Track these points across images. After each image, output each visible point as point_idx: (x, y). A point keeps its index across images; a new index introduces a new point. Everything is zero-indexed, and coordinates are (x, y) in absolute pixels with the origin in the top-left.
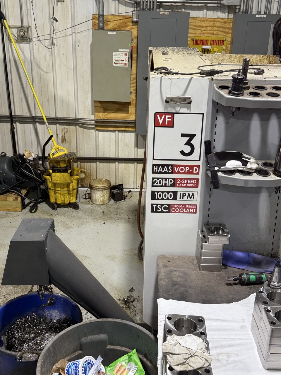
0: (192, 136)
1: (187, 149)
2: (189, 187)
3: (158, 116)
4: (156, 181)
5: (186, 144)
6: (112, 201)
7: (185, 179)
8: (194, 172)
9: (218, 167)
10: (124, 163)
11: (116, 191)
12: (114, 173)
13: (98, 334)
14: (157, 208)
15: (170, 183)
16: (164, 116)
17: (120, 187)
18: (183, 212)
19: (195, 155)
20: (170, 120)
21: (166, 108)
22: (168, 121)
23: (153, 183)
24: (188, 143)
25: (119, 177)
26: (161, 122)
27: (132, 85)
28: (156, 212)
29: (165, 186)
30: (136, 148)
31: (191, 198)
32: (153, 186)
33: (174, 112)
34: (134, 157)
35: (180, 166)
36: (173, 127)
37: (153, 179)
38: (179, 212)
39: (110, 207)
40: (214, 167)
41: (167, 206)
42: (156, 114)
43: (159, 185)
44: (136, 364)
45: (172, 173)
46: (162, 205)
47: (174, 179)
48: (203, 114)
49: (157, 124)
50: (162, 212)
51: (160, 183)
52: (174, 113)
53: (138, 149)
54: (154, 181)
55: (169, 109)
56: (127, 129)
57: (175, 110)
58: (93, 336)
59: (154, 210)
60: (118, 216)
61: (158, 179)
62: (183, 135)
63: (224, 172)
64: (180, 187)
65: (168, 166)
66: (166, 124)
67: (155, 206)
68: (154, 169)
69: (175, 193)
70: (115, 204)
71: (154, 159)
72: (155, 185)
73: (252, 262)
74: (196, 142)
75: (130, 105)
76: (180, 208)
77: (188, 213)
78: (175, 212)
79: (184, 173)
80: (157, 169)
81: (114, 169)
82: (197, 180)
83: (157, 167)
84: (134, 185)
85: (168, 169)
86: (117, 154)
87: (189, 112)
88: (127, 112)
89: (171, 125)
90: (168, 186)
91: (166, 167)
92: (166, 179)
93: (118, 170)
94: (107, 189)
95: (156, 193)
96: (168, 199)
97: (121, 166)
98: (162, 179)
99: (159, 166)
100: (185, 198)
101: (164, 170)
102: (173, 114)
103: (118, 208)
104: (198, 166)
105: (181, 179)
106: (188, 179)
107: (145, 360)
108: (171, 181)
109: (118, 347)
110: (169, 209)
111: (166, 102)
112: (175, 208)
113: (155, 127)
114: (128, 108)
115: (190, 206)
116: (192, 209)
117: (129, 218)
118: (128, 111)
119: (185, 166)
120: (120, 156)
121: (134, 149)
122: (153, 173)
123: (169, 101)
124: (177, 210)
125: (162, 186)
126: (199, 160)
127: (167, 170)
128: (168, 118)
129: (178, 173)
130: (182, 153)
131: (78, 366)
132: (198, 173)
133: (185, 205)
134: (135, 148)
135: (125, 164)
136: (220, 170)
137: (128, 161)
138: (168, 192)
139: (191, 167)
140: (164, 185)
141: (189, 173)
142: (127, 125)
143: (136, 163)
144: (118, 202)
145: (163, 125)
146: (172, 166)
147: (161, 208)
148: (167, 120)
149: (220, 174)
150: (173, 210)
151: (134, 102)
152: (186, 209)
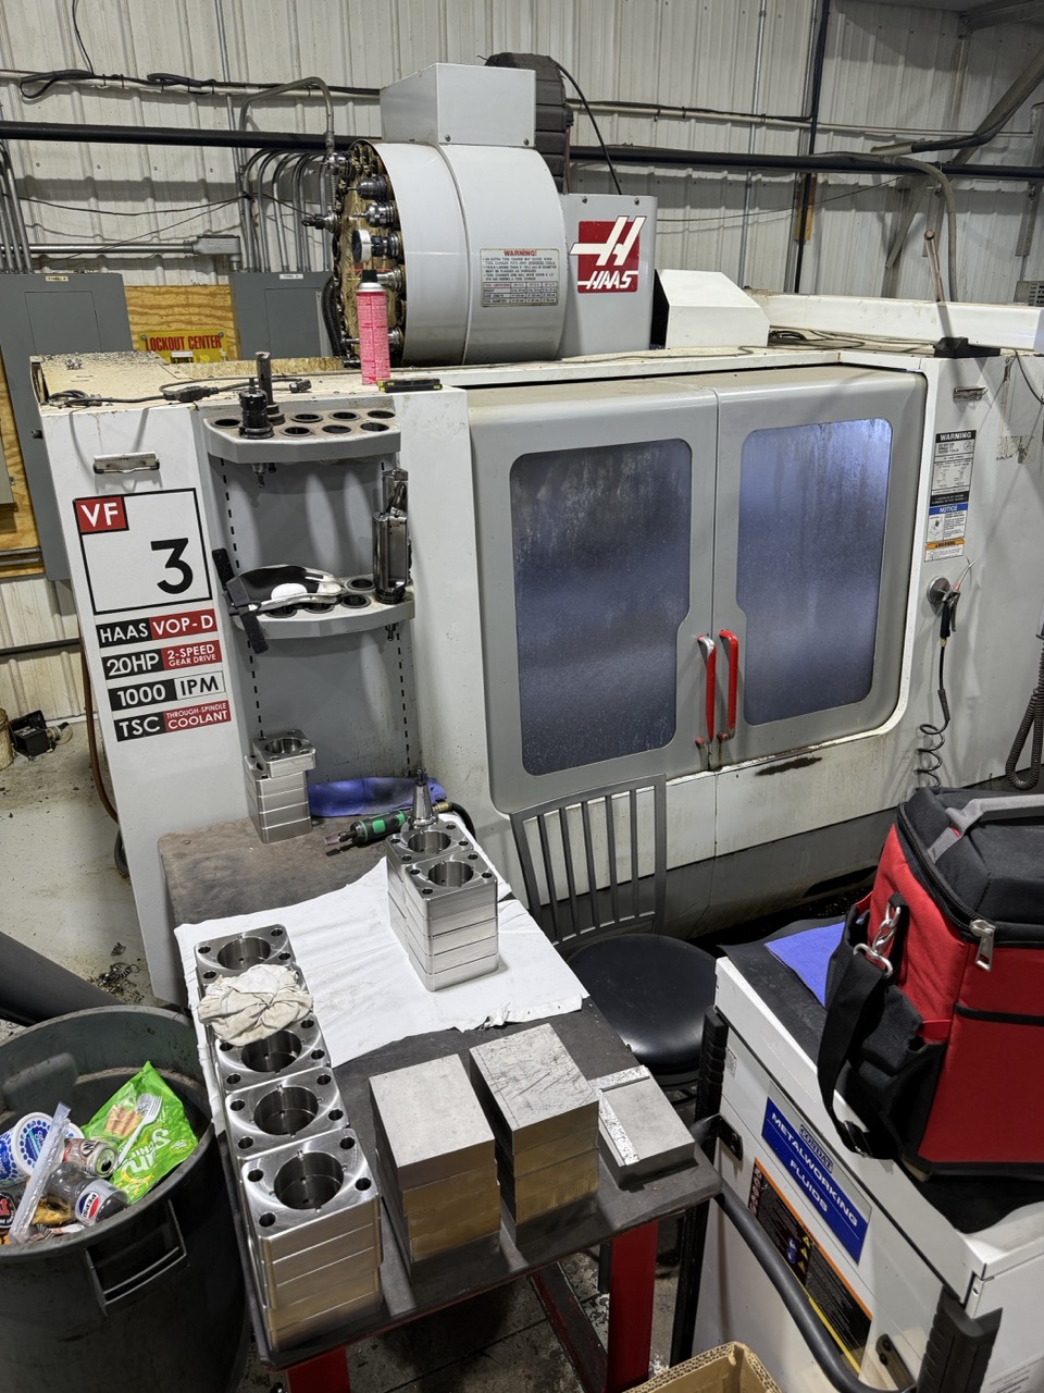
0: (179, 545)
1: (175, 577)
2: (199, 663)
3: (84, 507)
4: (113, 664)
5: (168, 566)
6: (22, 759)
7: (185, 647)
8: (204, 627)
9: (256, 604)
10: (33, 658)
11: (25, 732)
12: (12, 689)
13: (46, 1058)
14: (130, 728)
15: (149, 663)
16: (97, 506)
17: (36, 719)
18: (199, 725)
19: (198, 588)
20: (115, 512)
21: (98, 486)
22: (111, 516)
23: (107, 670)
24: (174, 562)
25: (27, 696)
26: (93, 520)
27: (9, 462)
28: (132, 736)
29: (141, 671)
30: (57, 616)
31: (209, 689)
32: (108, 677)
33: (123, 493)
34: (57, 636)
35: (166, 618)
36: (127, 529)
37: (105, 660)
38: (189, 727)
39: (19, 774)
40: (247, 605)
41: (156, 719)
42: (77, 503)
43: (123, 671)
44: (157, 1092)
45: (149, 638)
46: (142, 718)
47: (158, 652)
48: (194, 490)
49: (84, 528)
50: (146, 733)
51: (126, 668)
52: (122, 496)
53: (64, 618)
54: (109, 665)
55: (108, 486)
56: (23, 572)
57: (125, 490)
58: (33, 1068)
59: (126, 735)
60: (45, 790)
61: (118, 658)
62: (157, 546)
63: (272, 612)
64: (176, 667)
65: (136, 623)
66: (109, 523)
67: (124, 724)
68: (103, 636)
69: (169, 684)
70: (31, 762)
71: (96, 613)
72: (112, 673)
73: (372, 795)
74: (191, 556)
75: (17, 511)
76: (188, 717)
77: (210, 723)
78: (179, 729)
79: (181, 633)
80: (109, 634)
81: (9, 678)
82: (216, 643)
83: (109, 630)
84: (72, 707)
85: (139, 632)
86: (7, 638)
87: (158, 489)
88: (12, 529)
89: (121, 524)
90: (148, 671)
91: (131, 627)
92: (138, 655)
93: (20, 679)
95: (121, 693)
96: (154, 701)
97: (26, 666)
98: (129, 656)
99: (112, 626)
100: (196, 690)
101: (129, 635)
102: (120, 499)
103: (39, 772)
104: (211, 613)
105: (176, 649)
106: (192, 646)
107: (176, 1077)
108: (152, 658)
109: (105, 1072)
110: (161, 724)
111: (96, 471)
112: (178, 719)
113: (81, 534)
114: (13, 518)
115: (213, 708)
116: (217, 712)
117: (76, 789)
118: (15, 527)
119: (178, 617)
120: (18, 643)
121: (51, 619)
122: (102, 645)
123: (102, 469)
124: (183, 723)
125: (132, 673)
126: (211, 598)
127: (135, 634)
128: (111, 509)
129: (166, 635)
130: (164, 586)
131: (8, 1146)
132: (214, 628)
133: (199, 707)
134: (52, 615)
135: (36, 661)
136: (261, 609)
137: (41, 652)
138: (151, 685)
139: (195, 616)
140: (136, 670)
141: (190, 631)
142: (19, 562)
143: (64, 654)
144: (38, 757)
145: (102, 528)
146: (146, 621)
147: (141, 725)
148: (108, 514)
149: (262, 618)
150: (173, 724)
151: (26, 502)
152: (203, 716)
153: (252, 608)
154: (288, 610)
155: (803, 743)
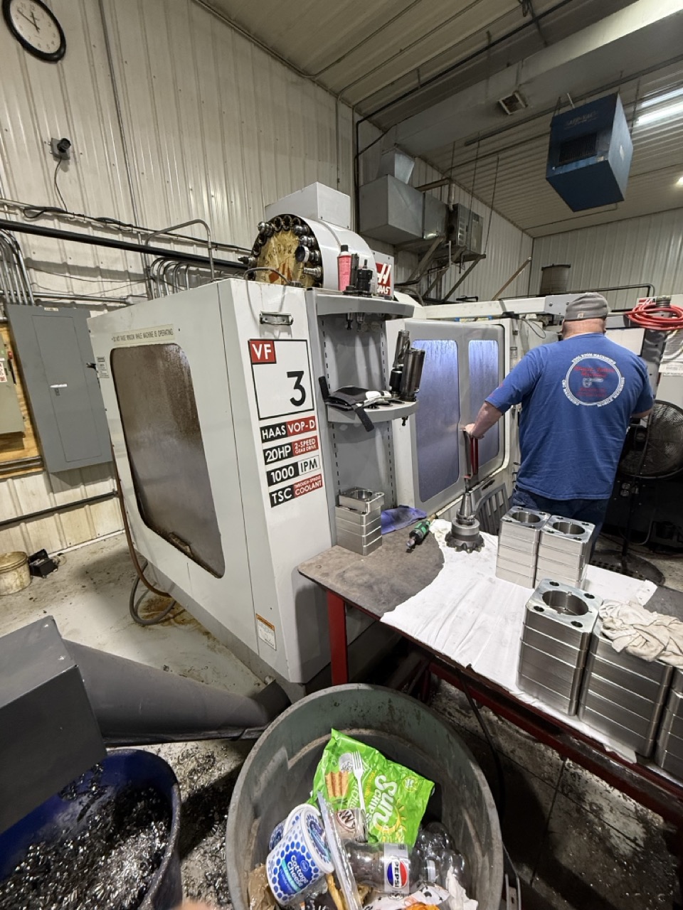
0: (299, 375)
1: (298, 397)
2: (309, 451)
3: (254, 346)
4: (269, 454)
5: (295, 388)
6: (37, 579)
7: (302, 440)
8: (311, 427)
9: (360, 403)
10: (36, 520)
11: (37, 563)
12: (22, 540)
14: (278, 497)
15: (287, 452)
16: (261, 346)
17: (42, 554)
18: (309, 491)
19: (307, 404)
20: (270, 351)
21: (261, 332)
22: (268, 353)
23: (266, 458)
24: (298, 386)
25: (33, 543)
26: (259, 355)
27: (22, 409)
28: (279, 503)
29: (283, 458)
30: (51, 494)
31: (313, 467)
32: (266, 463)
33: (273, 338)
34: (52, 505)
35: (294, 422)
36: (275, 363)
37: (265, 451)
38: (305, 493)
39: (39, 588)
40: (355, 404)
41: (290, 489)
42: (250, 342)
43: (274, 459)
45: (286, 436)
46: (283, 490)
47: (290, 444)
48: (306, 341)
49: (254, 361)
50: (285, 500)
51: (275, 456)
52: (273, 341)
53: (55, 495)
54: (266, 455)
55: (266, 333)
56: (29, 472)
57: (275, 336)
58: (266, 772)
59: (275, 502)
60: (62, 592)
61: (271, 449)
62: (290, 375)
63: (368, 407)
64: (299, 454)
65: (279, 425)
66: (267, 357)
67: (274, 495)
68: (264, 434)
69: (295, 465)
70: (44, 579)
71: (260, 419)
72: (268, 460)
74: (305, 382)
75: (25, 437)
77: (314, 489)
78: (301, 495)
79: (300, 432)
80: (266, 434)
81: (20, 535)
82: (316, 437)
83: (266, 431)
84: (62, 544)
85: (282, 431)
86: (18, 511)
87: (290, 338)
88: (22, 447)
89: (272, 360)
90: (286, 458)
91: (278, 429)
92: (281, 447)
93: (28, 534)
94: (24, 564)
95: (273, 474)
96: (289, 478)
97: (31, 526)
98: (276, 448)
99: (268, 428)
100: (308, 468)
101: (277, 433)
102: (272, 342)
103: (53, 583)
104: (313, 418)
105: (298, 442)
106: (305, 440)
108: (288, 449)
110: (292, 492)
111: (262, 322)
112: (299, 488)
113: (252, 364)
114: (22, 441)
115: (314, 479)
116: (316, 481)
118: (23, 446)
119: (299, 421)
120: (25, 513)
121: (47, 498)
122: (264, 441)
123: (265, 320)
124: (302, 490)
125: (278, 460)
126: (313, 409)
127: (280, 433)
128: (268, 348)
129: (295, 433)
130: (293, 401)
132: (315, 429)
133: (309, 479)
134: (48, 493)
135: (38, 521)
136: (365, 405)
137: (42, 516)
138: (287, 467)
139: (306, 420)
140: (280, 457)
141: (306, 430)
142: (27, 465)
143: (56, 514)
144: (48, 576)
145: (263, 362)
146: (284, 424)
147: (282, 494)
148: (267, 351)
149: (366, 410)
150: (298, 492)
151: (31, 431)
152: (312, 484)
153: (359, 405)
154: (374, 405)
155: (486, 475)
